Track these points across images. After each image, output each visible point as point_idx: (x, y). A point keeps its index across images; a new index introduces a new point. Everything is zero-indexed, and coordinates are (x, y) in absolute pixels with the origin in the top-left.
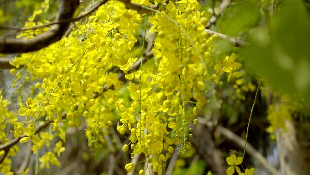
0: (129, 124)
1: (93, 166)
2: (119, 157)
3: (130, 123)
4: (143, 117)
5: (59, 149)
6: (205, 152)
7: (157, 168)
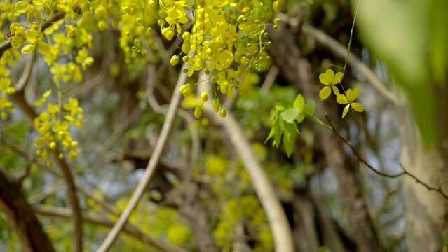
0: (178, 26)
1: (124, 81)
2: (162, 69)
3: (181, 24)
4: (199, 16)
5: (84, 59)
6: (286, 62)
7: (227, 88)
